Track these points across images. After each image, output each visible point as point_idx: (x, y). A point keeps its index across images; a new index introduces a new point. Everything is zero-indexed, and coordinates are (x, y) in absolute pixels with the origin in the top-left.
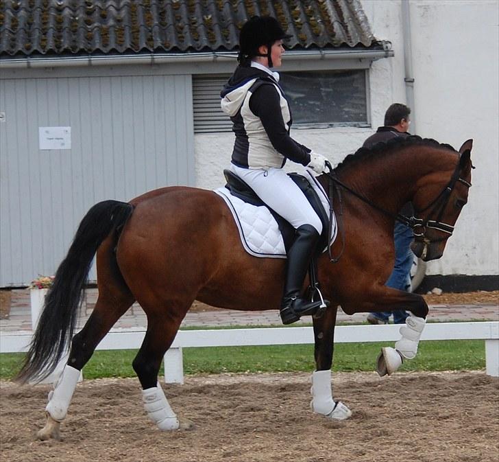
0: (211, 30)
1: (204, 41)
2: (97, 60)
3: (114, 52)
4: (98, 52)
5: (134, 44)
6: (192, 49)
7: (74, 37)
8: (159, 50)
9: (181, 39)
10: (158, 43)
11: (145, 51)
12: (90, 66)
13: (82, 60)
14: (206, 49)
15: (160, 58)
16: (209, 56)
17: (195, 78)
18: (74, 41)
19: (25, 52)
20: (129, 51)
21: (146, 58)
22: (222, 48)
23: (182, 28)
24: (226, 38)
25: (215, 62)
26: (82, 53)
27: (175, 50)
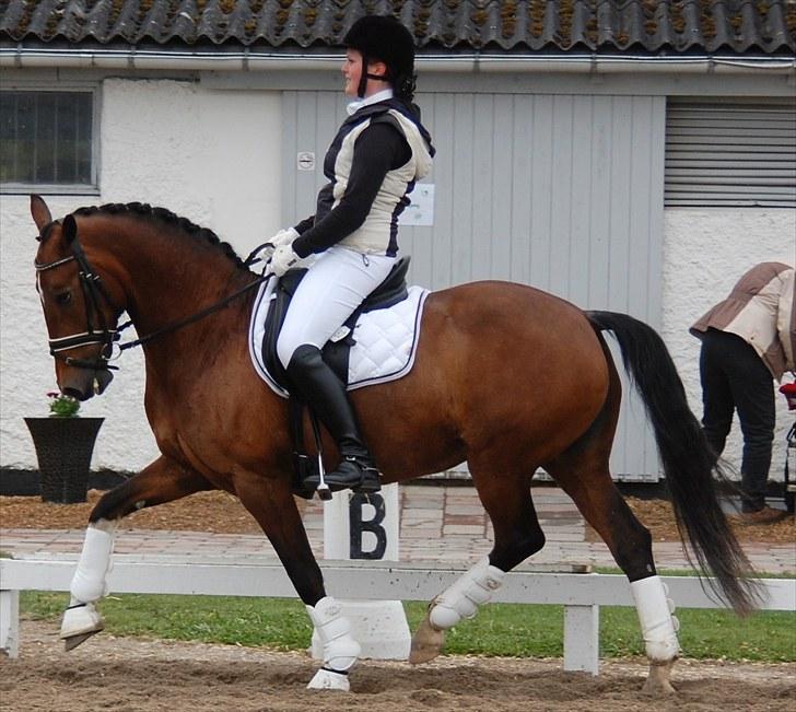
0: (709, 14)
1: (693, 35)
2: (490, 62)
3: (522, 48)
4: (493, 47)
5: (562, 35)
6: (669, 49)
7: (451, 17)
8: (607, 48)
9: (649, 29)
10: (606, 35)
11: (580, 48)
12: (476, 72)
13: (463, 62)
14: (696, 50)
15: (607, 63)
16: (700, 63)
17: (673, 104)
18: (451, 26)
20: (550, 48)
21: (581, 62)
22: (725, 49)
23: (654, 9)
24: (735, 29)
25: (710, 75)
26: (463, 47)
27: (638, 49)
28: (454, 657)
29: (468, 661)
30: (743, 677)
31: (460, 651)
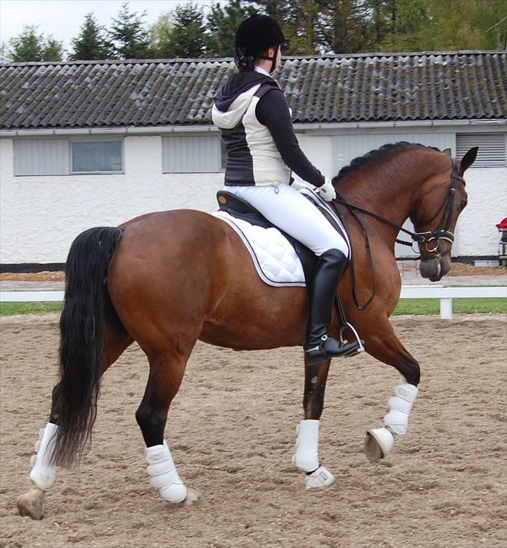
0: (468, 106)
1: (463, 113)
2: (399, 124)
3: (409, 119)
4: (400, 119)
5: (421, 114)
6: (456, 118)
7: (385, 110)
8: (436, 118)
9: (449, 111)
10: (436, 114)
11: (428, 118)
12: (394, 127)
13: (390, 124)
14: (465, 118)
15: (437, 123)
16: (466, 122)
17: (458, 135)
18: (385, 112)
19: (356, 118)
20: (418, 119)
21: (428, 123)
22: (474, 117)
23: (450, 105)
24: (477, 111)
25: (469, 125)
26: (390, 119)
27: (446, 118)
28: (404, 316)
29: (409, 317)
30: (497, 319)
31: (406, 314)
